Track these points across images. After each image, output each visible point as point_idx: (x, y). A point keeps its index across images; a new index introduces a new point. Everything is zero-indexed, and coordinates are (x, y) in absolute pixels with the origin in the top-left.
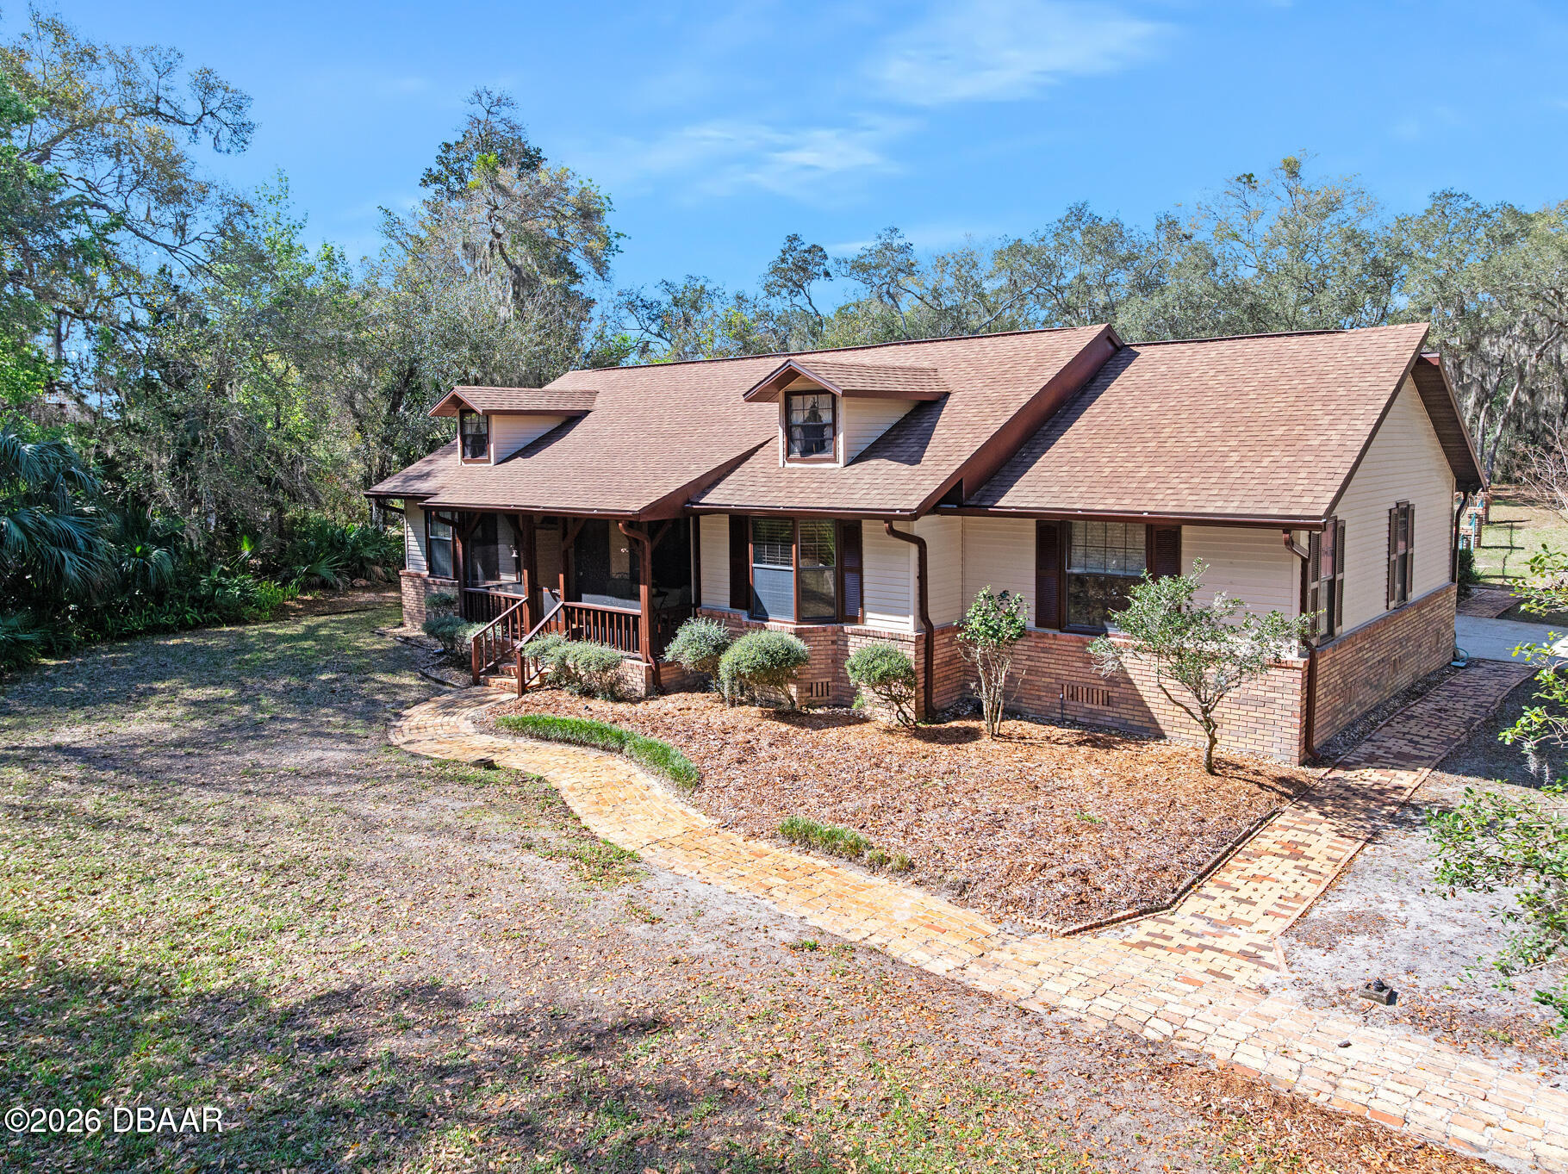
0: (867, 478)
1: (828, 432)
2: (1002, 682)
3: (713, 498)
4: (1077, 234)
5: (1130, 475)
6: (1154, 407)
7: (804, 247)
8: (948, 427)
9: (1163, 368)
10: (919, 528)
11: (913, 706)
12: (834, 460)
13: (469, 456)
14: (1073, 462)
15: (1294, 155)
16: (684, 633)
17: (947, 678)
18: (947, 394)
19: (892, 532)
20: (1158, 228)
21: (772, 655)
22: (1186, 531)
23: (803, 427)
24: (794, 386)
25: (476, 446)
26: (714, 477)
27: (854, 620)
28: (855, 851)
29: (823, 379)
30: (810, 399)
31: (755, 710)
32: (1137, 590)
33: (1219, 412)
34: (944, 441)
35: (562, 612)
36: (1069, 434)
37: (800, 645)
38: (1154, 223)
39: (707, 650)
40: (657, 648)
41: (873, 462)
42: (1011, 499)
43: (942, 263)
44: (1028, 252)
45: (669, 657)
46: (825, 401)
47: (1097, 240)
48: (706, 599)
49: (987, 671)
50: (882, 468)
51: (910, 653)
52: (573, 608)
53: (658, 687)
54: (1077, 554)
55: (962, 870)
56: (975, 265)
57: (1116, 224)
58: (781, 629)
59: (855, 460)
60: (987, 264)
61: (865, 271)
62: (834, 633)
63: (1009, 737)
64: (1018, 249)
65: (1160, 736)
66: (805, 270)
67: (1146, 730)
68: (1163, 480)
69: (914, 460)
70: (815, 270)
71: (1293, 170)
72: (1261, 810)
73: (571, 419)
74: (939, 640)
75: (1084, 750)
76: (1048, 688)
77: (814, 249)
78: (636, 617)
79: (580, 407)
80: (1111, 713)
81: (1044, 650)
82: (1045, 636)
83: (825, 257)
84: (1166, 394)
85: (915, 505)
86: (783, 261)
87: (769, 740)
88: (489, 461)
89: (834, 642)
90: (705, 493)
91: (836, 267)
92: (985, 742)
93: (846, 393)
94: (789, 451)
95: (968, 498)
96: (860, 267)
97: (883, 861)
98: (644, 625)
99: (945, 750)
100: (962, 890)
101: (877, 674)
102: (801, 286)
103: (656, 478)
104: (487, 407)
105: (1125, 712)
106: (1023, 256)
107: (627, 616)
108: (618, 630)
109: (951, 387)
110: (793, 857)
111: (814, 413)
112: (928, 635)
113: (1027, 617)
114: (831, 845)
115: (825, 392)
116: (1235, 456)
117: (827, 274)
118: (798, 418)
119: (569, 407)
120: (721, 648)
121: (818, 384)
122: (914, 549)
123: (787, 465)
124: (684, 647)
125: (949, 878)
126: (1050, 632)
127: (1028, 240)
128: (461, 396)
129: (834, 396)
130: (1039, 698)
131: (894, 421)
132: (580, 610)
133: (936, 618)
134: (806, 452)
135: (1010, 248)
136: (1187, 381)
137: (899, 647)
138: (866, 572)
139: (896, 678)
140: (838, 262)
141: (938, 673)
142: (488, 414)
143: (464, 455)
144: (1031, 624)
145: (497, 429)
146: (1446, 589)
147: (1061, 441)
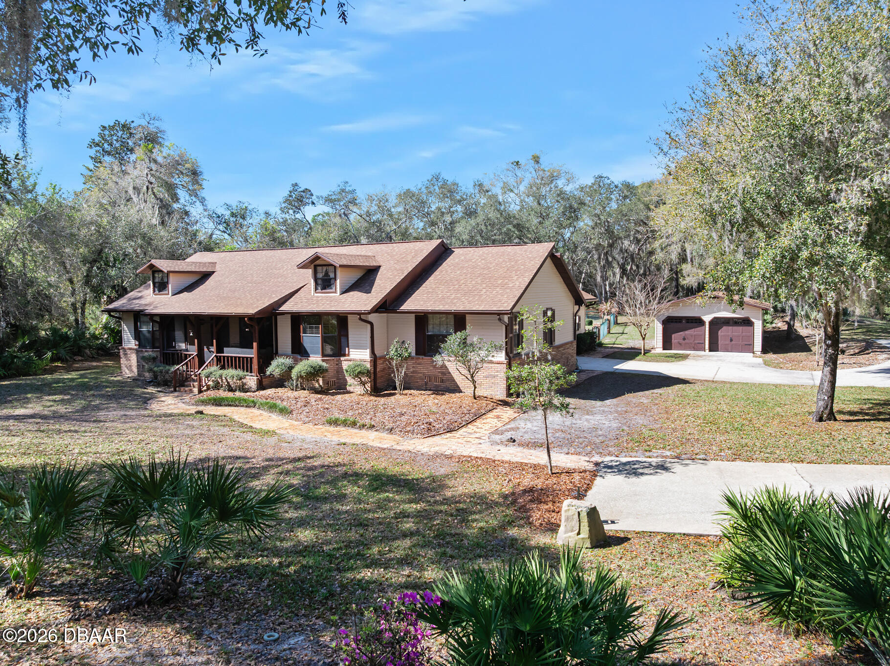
0: (350, 300)
1: (332, 281)
2: (403, 374)
3: (284, 308)
4: (436, 188)
5: (448, 297)
6: (458, 272)
7: (300, 190)
8: (381, 280)
9: (463, 258)
10: (372, 318)
11: (369, 385)
12: (336, 292)
13: (157, 292)
14: (428, 293)
15: (538, 154)
16: (274, 363)
17: (382, 376)
18: (380, 266)
19: (361, 319)
20: (474, 186)
21: (314, 368)
22: (468, 317)
23: (322, 279)
24: (318, 262)
25: (161, 287)
26: (283, 300)
27: (344, 355)
28: (354, 424)
29: (331, 260)
30: (325, 268)
31: (306, 392)
32: (450, 337)
33: (480, 275)
34: (380, 285)
35: (215, 358)
36: (427, 282)
37: (324, 364)
38: (473, 184)
39: (285, 369)
40: (262, 370)
41: (352, 293)
42: (405, 307)
43: (370, 199)
44: (413, 196)
45: (268, 373)
46: (331, 269)
47: (446, 191)
48: (280, 351)
49: (398, 370)
50: (355, 295)
51: (368, 366)
52: (220, 357)
53: (261, 386)
54: (430, 327)
55: (390, 426)
56: (387, 201)
57: (455, 184)
58: (316, 359)
59: (343, 293)
60: (393, 200)
61: (331, 202)
62: (337, 361)
63: (406, 395)
64: (408, 194)
65: (460, 392)
66: (301, 201)
67: (456, 389)
68: (459, 299)
69: (368, 291)
70: (307, 201)
71: (536, 160)
72: (490, 407)
73: (205, 276)
74: (379, 362)
75: (433, 396)
76: (420, 378)
77: (306, 191)
78: (251, 358)
79: (210, 270)
80: (443, 385)
81: (419, 364)
82: (419, 358)
83: (312, 195)
84: (463, 268)
85: (369, 309)
86: (290, 196)
87: (314, 400)
88: (168, 294)
89: (337, 364)
90: (280, 306)
91: (317, 200)
92: (397, 397)
93: (341, 266)
94: (316, 289)
95: (389, 306)
96: (329, 200)
97: (364, 426)
98: (255, 361)
99: (383, 399)
100: (391, 430)
101: (356, 372)
102: (300, 209)
103: (258, 300)
104: (169, 269)
105: (447, 384)
106: (411, 197)
107: (247, 358)
108: (244, 364)
109: (381, 264)
110: (332, 428)
111: (327, 274)
112: (375, 359)
113: (412, 349)
114: (345, 423)
115: (332, 265)
116: (484, 290)
117: (313, 203)
118: (320, 275)
119: (205, 270)
120: (291, 368)
121: (329, 262)
122: (369, 326)
123: (316, 295)
124: (275, 368)
125: (387, 427)
126: (421, 357)
127: (413, 189)
128: (154, 264)
129: (335, 267)
130: (417, 382)
131: (359, 277)
132: (224, 357)
133: (378, 353)
134: (324, 288)
135: (405, 193)
136: (470, 263)
137: (364, 363)
138: (350, 336)
139: (363, 373)
140: (318, 197)
141: (379, 375)
142: (169, 272)
143: (154, 291)
144: (413, 354)
145: (172, 279)
146: (571, 342)
147: (424, 285)
